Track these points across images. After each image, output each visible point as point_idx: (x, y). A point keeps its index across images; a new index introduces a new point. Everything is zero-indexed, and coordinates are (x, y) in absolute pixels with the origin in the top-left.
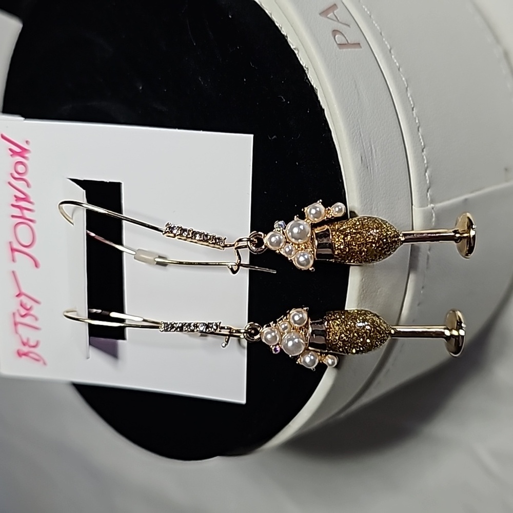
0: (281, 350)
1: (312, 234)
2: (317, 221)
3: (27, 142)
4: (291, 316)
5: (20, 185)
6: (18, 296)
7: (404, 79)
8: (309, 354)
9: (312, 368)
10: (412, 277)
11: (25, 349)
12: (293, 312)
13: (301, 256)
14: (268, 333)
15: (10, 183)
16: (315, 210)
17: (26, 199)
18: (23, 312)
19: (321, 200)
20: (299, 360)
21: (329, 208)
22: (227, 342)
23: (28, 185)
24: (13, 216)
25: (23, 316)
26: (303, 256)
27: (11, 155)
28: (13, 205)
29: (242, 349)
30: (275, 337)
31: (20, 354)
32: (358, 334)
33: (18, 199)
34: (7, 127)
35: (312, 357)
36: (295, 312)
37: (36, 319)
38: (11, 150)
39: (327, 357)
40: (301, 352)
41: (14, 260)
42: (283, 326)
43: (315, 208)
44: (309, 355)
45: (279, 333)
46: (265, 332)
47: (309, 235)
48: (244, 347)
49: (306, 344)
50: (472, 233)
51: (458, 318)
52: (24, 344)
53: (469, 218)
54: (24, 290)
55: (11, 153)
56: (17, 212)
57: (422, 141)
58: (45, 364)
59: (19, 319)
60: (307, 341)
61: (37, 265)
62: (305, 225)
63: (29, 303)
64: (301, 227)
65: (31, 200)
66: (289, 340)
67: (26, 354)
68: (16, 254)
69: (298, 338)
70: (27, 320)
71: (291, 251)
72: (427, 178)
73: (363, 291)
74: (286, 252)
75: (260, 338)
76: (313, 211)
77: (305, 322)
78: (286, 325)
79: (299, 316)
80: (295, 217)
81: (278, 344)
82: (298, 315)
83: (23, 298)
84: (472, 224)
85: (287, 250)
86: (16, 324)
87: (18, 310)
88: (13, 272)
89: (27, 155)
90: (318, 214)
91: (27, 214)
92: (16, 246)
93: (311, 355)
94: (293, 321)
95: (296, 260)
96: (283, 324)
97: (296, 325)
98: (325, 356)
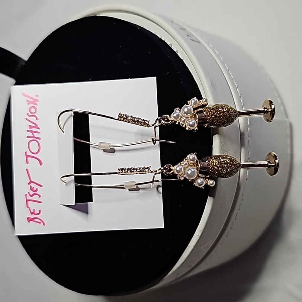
0: (185, 177)
1: (194, 112)
2: (195, 106)
3: (37, 96)
4: (188, 158)
5: (33, 119)
6: (29, 184)
8: (199, 178)
9: (202, 187)
11: (33, 216)
12: (188, 156)
15: (26, 119)
17: (36, 126)
18: (32, 193)
19: (196, 97)
20: (195, 183)
21: (200, 100)
23: (37, 119)
24: (28, 137)
25: (32, 196)
27: (28, 104)
28: (28, 131)
29: (160, 194)
30: (181, 169)
31: (29, 220)
33: (31, 127)
34: (26, 89)
35: (202, 180)
36: (190, 155)
37: (40, 196)
38: (27, 101)
40: (195, 177)
41: (27, 163)
42: (185, 163)
43: (194, 100)
48: (160, 193)
49: (198, 172)
52: (32, 213)
53: (270, 101)
54: (32, 180)
55: (28, 103)
56: (30, 134)
58: (44, 224)
59: (29, 198)
61: (41, 163)
62: (189, 107)
63: (36, 187)
65: (39, 127)
66: (188, 170)
67: (33, 220)
68: (29, 158)
70: (35, 198)
71: (185, 120)
73: (222, 149)
76: (193, 102)
77: (196, 160)
80: (184, 105)
81: (183, 174)
83: (32, 184)
85: (183, 120)
86: (27, 201)
87: (29, 193)
88: (27, 169)
89: (36, 103)
90: (195, 103)
91: (36, 135)
92: (29, 154)
94: (189, 160)
95: (188, 125)
96: (185, 162)
97: (192, 162)
98: (208, 180)
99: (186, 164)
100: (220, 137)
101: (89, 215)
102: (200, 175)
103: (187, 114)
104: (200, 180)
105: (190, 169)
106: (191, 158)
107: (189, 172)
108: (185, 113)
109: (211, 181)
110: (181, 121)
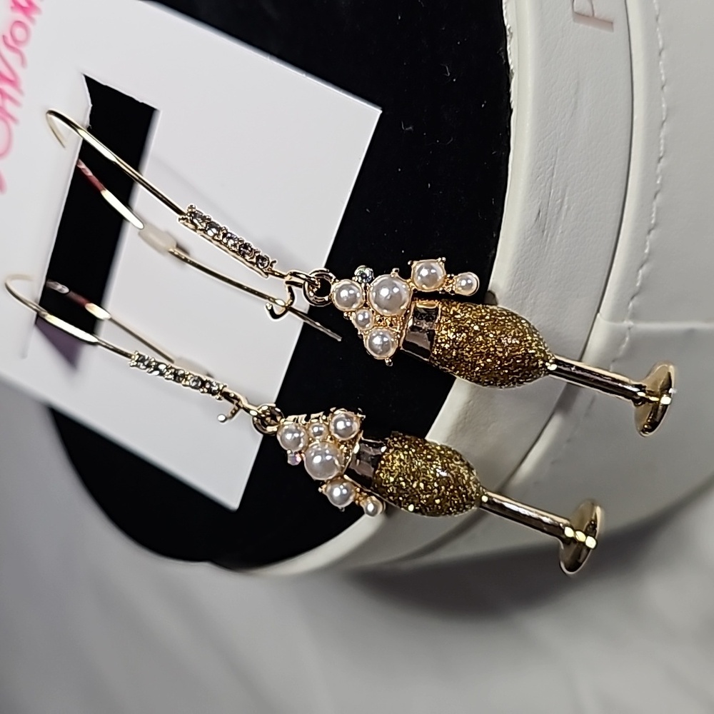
0: (302, 462)
1: (409, 307)
2: (426, 289)
4: (335, 418)
7: (664, 106)
8: (342, 484)
9: (340, 507)
12: (340, 413)
13: (378, 335)
14: (288, 431)
16: (429, 271)
19: (444, 259)
20: (324, 486)
21: (453, 275)
22: (233, 415)
26: (382, 336)
30: (298, 441)
32: (425, 485)
35: (345, 491)
36: (343, 416)
39: (368, 500)
40: (331, 478)
42: (316, 430)
43: (430, 268)
44: (342, 487)
45: (306, 437)
46: (286, 427)
47: (403, 307)
49: (342, 468)
50: (665, 400)
51: (593, 518)
53: (669, 374)
57: (653, 215)
60: (345, 464)
62: (403, 288)
64: (396, 290)
66: (317, 453)
69: (332, 455)
71: (366, 321)
72: (640, 277)
73: (465, 419)
74: (356, 320)
75: (275, 433)
76: (424, 272)
77: (353, 436)
78: (321, 429)
79: (345, 424)
80: (394, 270)
81: (300, 452)
82: (344, 421)
84: (670, 386)
85: (361, 318)
90: (432, 278)
93: (345, 488)
94: (333, 428)
95: (368, 341)
96: (319, 425)
97: (336, 436)
98: (366, 496)
99: (320, 433)
102: (346, 477)
103: (379, 306)
104: (341, 490)
105: (323, 454)
110: (355, 317)
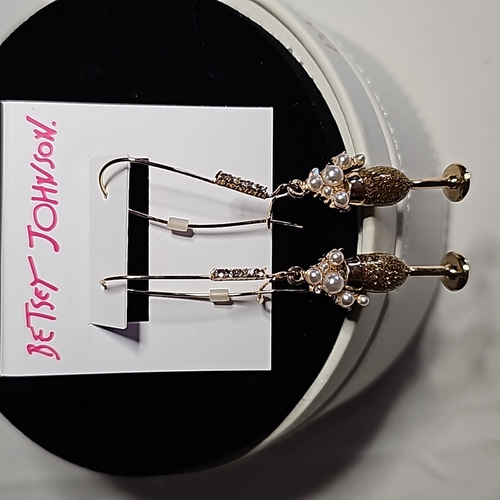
0: (322, 289)
1: (344, 177)
2: (346, 168)
3: (54, 123)
4: (330, 256)
5: (45, 166)
6: (32, 284)
8: (346, 292)
10: (399, 242)
11: (38, 343)
13: (338, 195)
15: (32, 165)
16: (344, 158)
17: (50, 180)
18: (37, 301)
20: (337, 300)
23: (52, 166)
24: (33, 199)
25: (37, 306)
26: (341, 194)
27: (36, 137)
28: (34, 187)
31: (31, 349)
33: (40, 180)
34: (33, 109)
37: (52, 308)
38: (35, 131)
39: (359, 297)
40: (340, 291)
41: (31, 245)
42: (324, 266)
44: (347, 294)
47: (342, 179)
49: (345, 282)
52: (36, 338)
54: (39, 278)
55: (36, 135)
56: (39, 194)
58: (58, 358)
59: (32, 309)
60: (345, 279)
61: (56, 248)
63: (45, 290)
64: (336, 170)
65: (55, 181)
66: (330, 278)
67: (37, 349)
68: (34, 237)
69: (338, 276)
70: (44, 310)
71: (330, 191)
74: (325, 193)
76: (342, 159)
77: (343, 261)
78: (326, 264)
79: (338, 255)
81: (320, 284)
82: (336, 254)
83: (38, 285)
85: (327, 191)
86: (28, 315)
87: (32, 300)
88: (30, 258)
89: (53, 136)
90: (346, 161)
91: (49, 195)
92: (35, 229)
94: (332, 260)
95: (335, 199)
96: (324, 264)
97: (335, 264)
98: (358, 295)
99: (326, 267)
100: (375, 221)
101: (141, 345)
102: (347, 287)
103: (333, 181)
104: (347, 295)
105: (333, 277)
106: (335, 257)
107: (332, 281)
108: (330, 179)
109: (363, 298)
110: (323, 192)
